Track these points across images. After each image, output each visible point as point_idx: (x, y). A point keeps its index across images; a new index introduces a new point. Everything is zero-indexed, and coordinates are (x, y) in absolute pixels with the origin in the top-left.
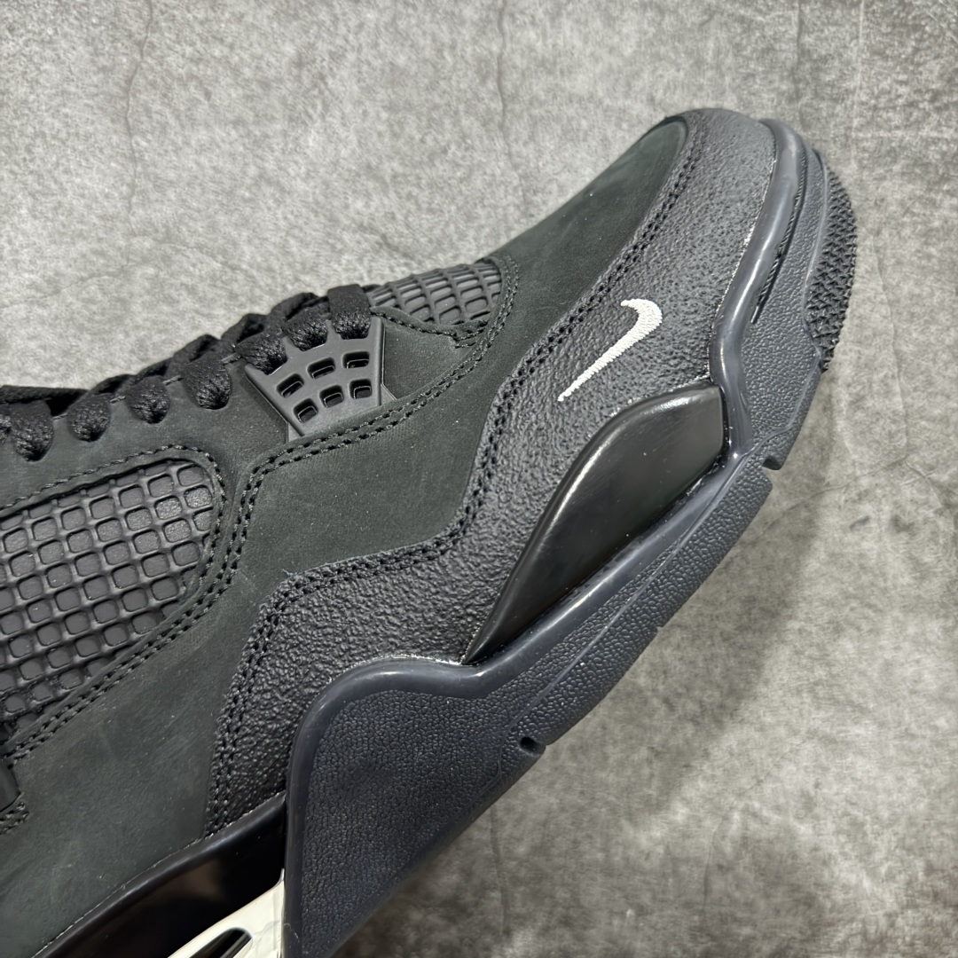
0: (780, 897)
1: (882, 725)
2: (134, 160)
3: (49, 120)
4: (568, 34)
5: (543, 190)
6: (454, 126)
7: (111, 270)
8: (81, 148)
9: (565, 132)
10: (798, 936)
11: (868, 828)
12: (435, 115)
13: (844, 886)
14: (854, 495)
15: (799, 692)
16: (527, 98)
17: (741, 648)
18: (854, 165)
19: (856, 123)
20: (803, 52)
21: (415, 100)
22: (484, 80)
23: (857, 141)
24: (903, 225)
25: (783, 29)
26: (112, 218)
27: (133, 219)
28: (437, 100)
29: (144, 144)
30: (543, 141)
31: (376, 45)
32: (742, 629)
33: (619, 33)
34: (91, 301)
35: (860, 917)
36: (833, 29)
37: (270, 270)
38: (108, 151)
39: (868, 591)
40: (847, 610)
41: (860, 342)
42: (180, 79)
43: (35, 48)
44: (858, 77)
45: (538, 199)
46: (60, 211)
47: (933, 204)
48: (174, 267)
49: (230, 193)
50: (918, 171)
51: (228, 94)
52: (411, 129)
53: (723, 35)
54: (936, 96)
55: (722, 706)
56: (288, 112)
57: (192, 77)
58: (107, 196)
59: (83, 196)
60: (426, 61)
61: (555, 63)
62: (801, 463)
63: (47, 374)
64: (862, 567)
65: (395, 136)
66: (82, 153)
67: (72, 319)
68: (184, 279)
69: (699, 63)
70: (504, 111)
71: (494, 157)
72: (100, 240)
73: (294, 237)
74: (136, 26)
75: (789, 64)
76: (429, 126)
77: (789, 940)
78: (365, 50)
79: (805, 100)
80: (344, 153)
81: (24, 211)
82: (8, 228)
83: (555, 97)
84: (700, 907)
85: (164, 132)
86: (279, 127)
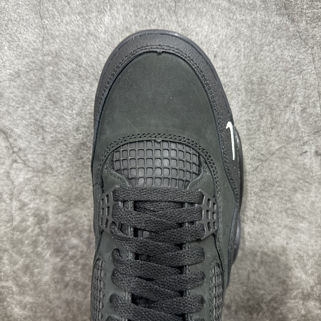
0: (274, 281)
1: (310, 223)
2: (44, 28)
3: (13, 14)
6: (157, 12)
7: (37, 68)
8: (24, 24)
9: (198, 13)
10: (280, 294)
11: (305, 258)
12: (150, 8)
13: (296, 277)
14: (302, 143)
15: (281, 212)
17: (261, 197)
18: (304, 23)
19: (305, 7)
21: (143, 3)
23: (305, 14)
26: (37, 49)
27: (44, 50)
28: (151, 3)
29: (47, 22)
30: (190, 16)
32: (261, 191)
34: (31, 79)
35: (301, 287)
37: (93, 66)
38: (34, 25)
39: (306, 177)
40: (299, 184)
41: (305, 88)
46: (19, 47)
48: (60, 66)
49: (78, 39)
52: (142, 14)
55: (254, 217)
56: (97, 9)
58: (34, 42)
59: (26, 42)
62: (283, 132)
63: (17, 105)
64: (304, 168)
65: (136, 16)
66: (25, 26)
67: (25, 86)
68: (63, 71)
70: (175, 6)
71: (172, 23)
72: (33, 57)
73: (101, 54)
76: (148, 12)
77: (277, 295)
80: (118, 23)
81: (6, 48)
84: (246, 284)
85: (54, 17)
86: (94, 14)
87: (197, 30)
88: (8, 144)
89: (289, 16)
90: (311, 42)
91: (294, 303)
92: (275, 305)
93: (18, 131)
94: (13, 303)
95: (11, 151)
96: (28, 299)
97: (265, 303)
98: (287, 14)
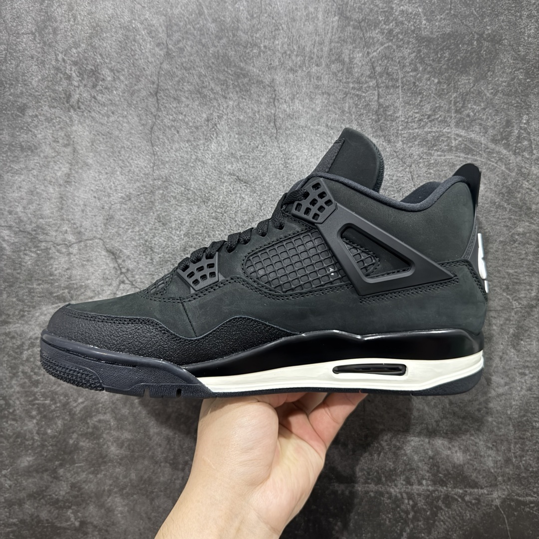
2: (154, 155)
3: (126, 142)
4: (297, 105)
5: (291, 158)
6: (260, 138)
7: (148, 192)
8: (136, 151)
9: (298, 138)
12: (253, 135)
13: (418, 410)
16: (284, 128)
18: (400, 143)
19: (400, 128)
20: (380, 105)
21: (247, 130)
22: (269, 123)
23: (401, 134)
24: (420, 163)
25: (372, 97)
26: (147, 174)
27: (154, 174)
28: (254, 130)
29: (157, 149)
30: (290, 142)
31: (233, 113)
33: (315, 103)
34: (142, 202)
35: (425, 422)
36: (390, 96)
37: (201, 190)
38: (146, 152)
42: (168, 127)
43: (121, 119)
44: (400, 112)
45: (289, 161)
46: (130, 172)
47: (431, 154)
48: (169, 190)
49: (187, 165)
50: (424, 143)
51: (185, 132)
52: (246, 141)
53: (351, 101)
54: (429, 117)
56: (204, 137)
57: (172, 126)
58: (146, 167)
59: (138, 167)
60: (250, 117)
61: (293, 115)
63: (127, 227)
65: (241, 143)
66: (137, 153)
67: (135, 208)
68: (172, 194)
69: (343, 112)
70: (277, 132)
71: (274, 148)
72: (144, 182)
73: (208, 178)
74: (153, 110)
75: (375, 110)
76: (252, 139)
78: (229, 114)
79: (381, 121)
80: (224, 150)
81: (118, 173)
82: (113, 178)
83: (294, 127)
85: (164, 145)
86: (202, 142)
87: (298, 154)
88: (116, 265)
89: (385, 138)
90: (408, 161)
91: (419, 441)
92: (398, 444)
93: (127, 252)
94: (109, 441)
95: (119, 272)
96: (127, 435)
97: (386, 441)
98: (383, 135)
